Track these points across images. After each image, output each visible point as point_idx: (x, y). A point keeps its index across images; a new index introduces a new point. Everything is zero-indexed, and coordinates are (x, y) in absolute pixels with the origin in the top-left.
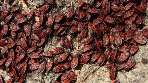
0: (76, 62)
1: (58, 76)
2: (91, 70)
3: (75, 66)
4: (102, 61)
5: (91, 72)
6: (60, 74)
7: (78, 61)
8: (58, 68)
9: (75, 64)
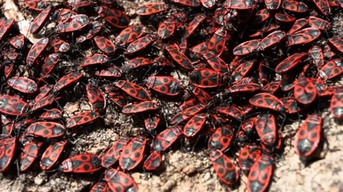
0: (138, 151)
1: (76, 188)
2: (188, 164)
3: (135, 162)
4: (222, 140)
5: (184, 170)
6: (83, 182)
7: (144, 147)
8: (81, 163)
9: (133, 157)
